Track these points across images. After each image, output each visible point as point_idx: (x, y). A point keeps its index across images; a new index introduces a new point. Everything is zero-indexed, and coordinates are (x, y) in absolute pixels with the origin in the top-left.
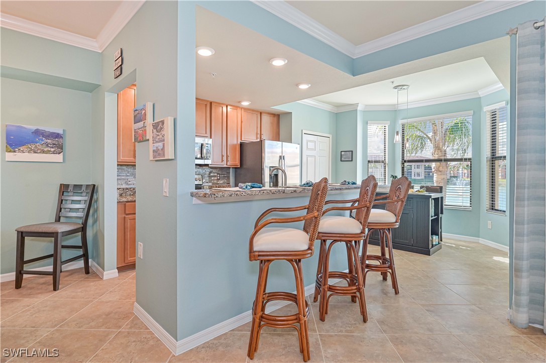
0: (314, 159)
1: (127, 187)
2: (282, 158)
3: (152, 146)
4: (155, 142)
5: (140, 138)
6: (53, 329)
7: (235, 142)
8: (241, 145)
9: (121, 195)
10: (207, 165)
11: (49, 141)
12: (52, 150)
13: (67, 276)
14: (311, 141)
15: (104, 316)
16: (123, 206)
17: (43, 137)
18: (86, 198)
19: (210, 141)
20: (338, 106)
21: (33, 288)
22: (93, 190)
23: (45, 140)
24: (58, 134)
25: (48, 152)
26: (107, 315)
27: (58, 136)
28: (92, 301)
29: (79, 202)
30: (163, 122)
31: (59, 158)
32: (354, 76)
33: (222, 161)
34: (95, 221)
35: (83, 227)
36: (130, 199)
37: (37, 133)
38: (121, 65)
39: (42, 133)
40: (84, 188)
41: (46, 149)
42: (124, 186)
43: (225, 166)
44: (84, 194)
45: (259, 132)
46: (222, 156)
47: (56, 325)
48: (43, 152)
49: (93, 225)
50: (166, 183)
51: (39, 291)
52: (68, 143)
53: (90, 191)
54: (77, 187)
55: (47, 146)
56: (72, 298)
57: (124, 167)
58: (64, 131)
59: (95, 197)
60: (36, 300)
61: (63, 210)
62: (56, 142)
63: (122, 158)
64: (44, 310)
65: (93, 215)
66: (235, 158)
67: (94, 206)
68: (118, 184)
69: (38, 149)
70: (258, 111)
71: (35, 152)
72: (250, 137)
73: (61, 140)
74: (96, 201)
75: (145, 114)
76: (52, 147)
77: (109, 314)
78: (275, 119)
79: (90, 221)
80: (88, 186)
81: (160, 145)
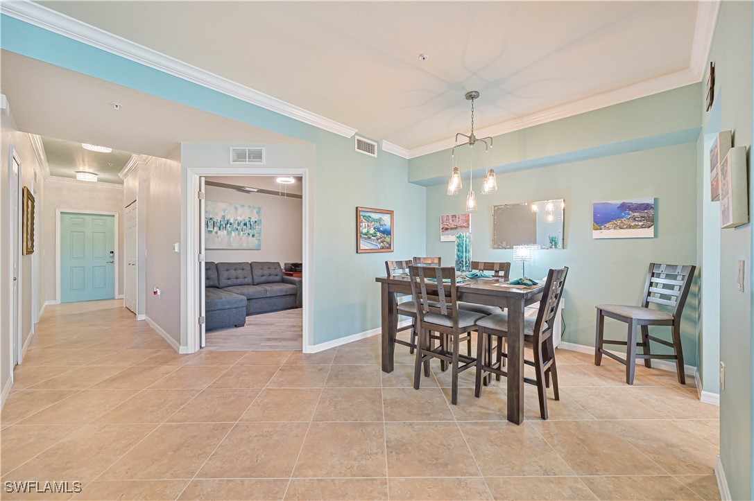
3: (722, 205)
4: (723, 196)
5: (715, 194)
6: (596, 419)
11: (636, 214)
12: (640, 224)
13: (654, 375)
15: (662, 444)
17: (629, 210)
18: (681, 283)
21: (610, 371)
22: (692, 272)
23: (632, 214)
24: (648, 205)
25: (636, 227)
26: (668, 445)
27: (647, 207)
28: (662, 418)
29: (672, 287)
31: (649, 232)
35: (673, 321)
37: (624, 207)
38: (712, 88)
39: (629, 206)
40: (679, 270)
41: (633, 224)
44: (680, 278)
47: (602, 418)
48: (630, 227)
51: (614, 377)
52: (663, 214)
53: (688, 274)
54: (671, 268)
55: (635, 220)
56: (640, 401)
58: (655, 200)
60: (604, 383)
62: (646, 214)
64: (603, 397)
69: (624, 225)
71: (621, 228)
73: (652, 211)
75: (717, 153)
76: (641, 221)
77: (672, 446)
80: (684, 267)
81: (726, 200)
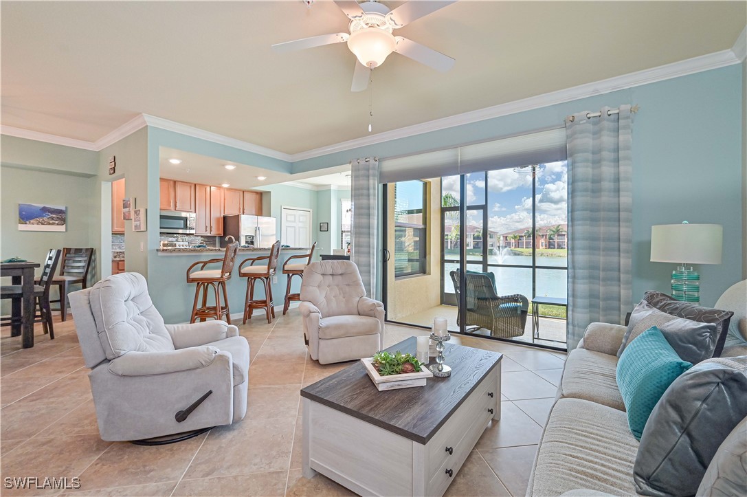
0: (293, 229)
1: (121, 251)
2: (257, 229)
3: (134, 223)
4: (135, 221)
5: (127, 218)
7: (218, 215)
8: (225, 218)
9: (115, 257)
10: (192, 234)
11: (54, 216)
12: (57, 222)
14: (291, 215)
16: (116, 264)
17: (49, 212)
18: (86, 259)
19: (193, 215)
20: (318, 186)
22: (91, 252)
23: (51, 215)
24: (61, 210)
25: (53, 224)
27: (61, 212)
29: (80, 261)
30: (139, 210)
31: (62, 228)
32: (291, 174)
33: (206, 231)
34: (93, 276)
35: (84, 280)
36: (122, 259)
37: (44, 209)
38: (114, 168)
39: (48, 210)
40: (84, 251)
41: (51, 222)
42: (118, 250)
43: (209, 235)
44: (84, 255)
45: (242, 208)
46: (206, 227)
48: (49, 224)
49: (91, 280)
50: (142, 244)
52: (70, 217)
53: (89, 253)
54: (78, 251)
55: (53, 219)
57: (118, 236)
58: (66, 208)
59: (93, 257)
61: (66, 268)
62: (60, 216)
63: (116, 229)
65: (92, 271)
66: (218, 229)
67: (92, 264)
68: (113, 249)
69: (45, 222)
70: (240, 190)
71: (43, 224)
72: (231, 212)
73: (64, 215)
74: (95, 260)
75: (130, 204)
76: (57, 220)
78: (258, 196)
79: (89, 277)
80: (87, 250)
81: (138, 223)
